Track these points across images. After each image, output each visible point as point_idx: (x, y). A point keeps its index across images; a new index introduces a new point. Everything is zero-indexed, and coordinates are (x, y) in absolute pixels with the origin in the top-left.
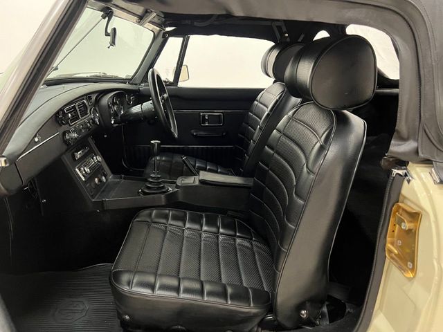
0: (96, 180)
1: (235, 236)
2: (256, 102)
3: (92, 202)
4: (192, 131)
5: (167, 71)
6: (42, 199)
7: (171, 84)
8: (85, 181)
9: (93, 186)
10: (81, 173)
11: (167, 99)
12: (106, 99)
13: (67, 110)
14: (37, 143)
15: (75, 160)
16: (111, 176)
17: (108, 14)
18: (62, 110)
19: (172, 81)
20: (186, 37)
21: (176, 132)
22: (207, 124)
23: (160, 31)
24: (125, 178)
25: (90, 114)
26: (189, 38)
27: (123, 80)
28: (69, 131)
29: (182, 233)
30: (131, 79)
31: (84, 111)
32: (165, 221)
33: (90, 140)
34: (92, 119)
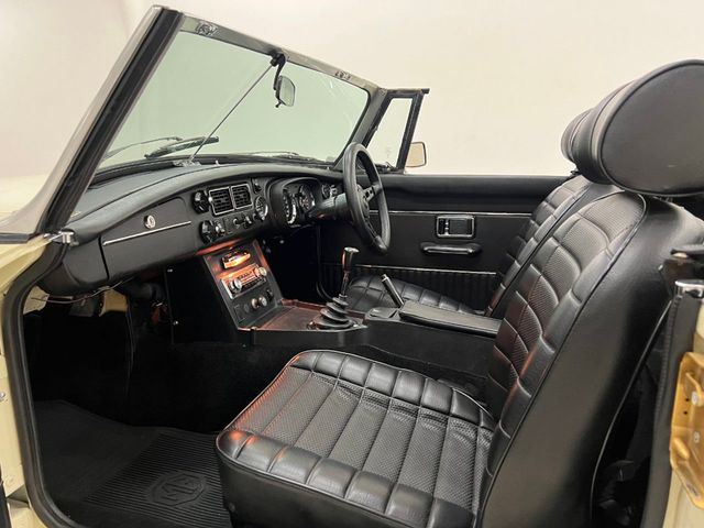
0: (253, 301)
1: (448, 413)
2: (544, 203)
3: (237, 330)
4: (422, 244)
5: (388, 151)
6: (174, 321)
7: (393, 170)
8: (234, 301)
9: (247, 310)
10: (229, 287)
11: (380, 191)
12: (281, 186)
13: (212, 194)
14: (149, 229)
15: (223, 269)
16: (280, 300)
17: (278, 58)
18: (202, 192)
19: (394, 165)
20: (417, 96)
21: (384, 242)
22: (447, 234)
23: (379, 89)
24: (298, 305)
25: (254, 204)
26: (421, 98)
27: (323, 165)
28: (208, 222)
29: (359, 394)
30: (335, 164)
31: (244, 199)
32: (335, 372)
33: (255, 244)
34: (257, 213)
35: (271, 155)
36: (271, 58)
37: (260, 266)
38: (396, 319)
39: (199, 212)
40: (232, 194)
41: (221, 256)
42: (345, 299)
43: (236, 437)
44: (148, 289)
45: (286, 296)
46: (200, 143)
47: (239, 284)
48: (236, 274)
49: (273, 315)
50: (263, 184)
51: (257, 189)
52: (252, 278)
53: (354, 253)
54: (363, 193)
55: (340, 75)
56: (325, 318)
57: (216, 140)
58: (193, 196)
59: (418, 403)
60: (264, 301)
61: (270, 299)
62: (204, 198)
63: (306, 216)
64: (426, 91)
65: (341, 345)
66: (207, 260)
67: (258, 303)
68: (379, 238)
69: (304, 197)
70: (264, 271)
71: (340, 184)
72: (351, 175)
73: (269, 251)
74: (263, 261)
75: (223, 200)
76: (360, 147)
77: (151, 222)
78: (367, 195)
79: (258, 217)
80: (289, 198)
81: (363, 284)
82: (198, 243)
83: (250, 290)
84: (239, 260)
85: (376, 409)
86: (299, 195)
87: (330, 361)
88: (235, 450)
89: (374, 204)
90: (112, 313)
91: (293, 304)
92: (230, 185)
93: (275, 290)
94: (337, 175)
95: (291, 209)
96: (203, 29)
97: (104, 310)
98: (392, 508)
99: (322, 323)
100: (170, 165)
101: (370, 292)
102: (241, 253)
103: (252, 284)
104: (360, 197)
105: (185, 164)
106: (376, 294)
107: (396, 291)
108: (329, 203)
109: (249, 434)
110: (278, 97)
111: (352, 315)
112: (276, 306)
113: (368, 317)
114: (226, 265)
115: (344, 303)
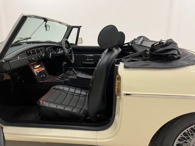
3: (39, 82)
4: (82, 62)
6: (23, 81)
7: (74, 45)
8: (37, 76)
9: (40, 78)
10: (36, 72)
11: (71, 49)
12: (47, 49)
13: (31, 51)
14: (18, 59)
15: (34, 68)
16: (48, 76)
17: (46, 20)
18: (29, 51)
19: (75, 43)
20: (79, 28)
21: (73, 61)
22: (88, 60)
23: (70, 26)
24: (53, 77)
25: (41, 53)
26: (80, 28)
27: (57, 43)
28: (31, 58)
29: (68, 93)
30: (60, 43)
31: (38, 52)
32: (62, 89)
33: (41, 63)
34: (42, 55)
35: (44, 41)
36: (44, 20)
37: (43, 68)
38: (76, 78)
39: (28, 55)
40: (35, 51)
41: (33, 65)
42: (64, 74)
43: (41, 101)
44: (16, 74)
45: (49, 75)
46: (27, 39)
47: (38, 72)
48: (37, 69)
49: (47, 79)
50: (43, 48)
51: (41, 50)
52: (41, 70)
53: (66, 64)
54: (67, 50)
55: (60, 23)
56: (59, 78)
57: (31, 38)
58: (27, 51)
59: (80, 94)
60: (44, 76)
61: (46, 75)
62: (30, 52)
63: (54, 55)
64: (81, 27)
65: (63, 84)
66: (30, 66)
67: (43, 76)
68: (71, 60)
69: (53, 51)
70: (44, 69)
71: (62, 48)
72: (64, 46)
73: (44, 64)
74: (44, 67)
75: (34, 52)
76: (66, 39)
77: (18, 58)
78: (68, 50)
79: (42, 56)
80: (49, 52)
81: (69, 72)
82: (29, 62)
83: (41, 73)
84: (38, 66)
85: (71, 96)
86: (51, 51)
87: (61, 87)
88: (41, 104)
89: (70, 52)
90: (6, 80)
91: (52, 76)
92: (35, 49)
93: (47, 73)
94: (60, 46)
95: (50, 54)
96: (30, 16)
97: (4, 79)
98: (74, 111)
99: (59, 80)
100: (20, 44)
101: (70, 73)
102: (38, 65)
103: (41, 72)
104: (67, 51)
105: (24, 44)
106: (72, 74)
107: (76, 73)
108: (59, 52)
109: (44, 101)
110: (46, 29)
111: (66, 78)
112: (47, 77)
113: (69, 78)
114: (35, 67)
115: (64, 75)
